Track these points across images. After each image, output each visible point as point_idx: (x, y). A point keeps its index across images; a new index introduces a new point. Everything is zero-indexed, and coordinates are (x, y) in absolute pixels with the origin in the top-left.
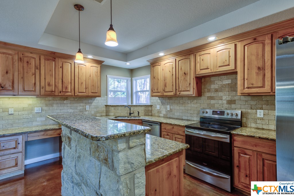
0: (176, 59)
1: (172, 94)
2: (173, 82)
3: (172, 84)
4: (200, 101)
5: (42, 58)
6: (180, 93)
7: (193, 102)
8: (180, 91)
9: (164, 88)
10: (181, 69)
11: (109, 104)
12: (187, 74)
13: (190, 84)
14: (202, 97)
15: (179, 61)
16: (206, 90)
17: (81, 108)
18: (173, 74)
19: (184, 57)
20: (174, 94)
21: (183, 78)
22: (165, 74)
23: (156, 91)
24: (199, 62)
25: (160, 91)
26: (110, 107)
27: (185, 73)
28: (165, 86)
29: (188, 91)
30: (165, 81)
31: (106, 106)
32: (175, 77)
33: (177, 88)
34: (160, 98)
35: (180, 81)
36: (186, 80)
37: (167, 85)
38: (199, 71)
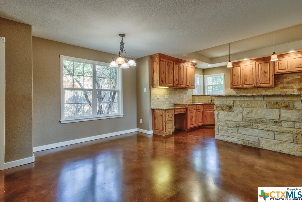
0: (256, 63)
1: (253, 85)
2: (253, 78)
3: (252, 79)
4: (274, 90)
5: (174, 62)
6: (260, 85)
7: (268, 91)
8: (260, 84)
9: (245, 82)
10: (261, 69)
11: (193, 95)
12: (267, 72)
13: (269, 79)
14: (276, 87)
15: (259, 64)
16: (279, 83)
17: (182, 96)
18: (254, 72)
19: (264, 62)
20: (254, 85)
21: (263, 75)
22: (245, 73)
23: (236, 84)
24: (278, 65)
25: (240, 84)
26: (196, 97)
27: (265, 72)
28: (246, 80)
29: (268, 83)
30: (246, 77)
31: (192, 96)
32: (255, 75)
33: (257, 81)
34: (235, 90)
35: (261, 78)
36: (266, 77)
37: (247, 80)
38: (278, 71)
